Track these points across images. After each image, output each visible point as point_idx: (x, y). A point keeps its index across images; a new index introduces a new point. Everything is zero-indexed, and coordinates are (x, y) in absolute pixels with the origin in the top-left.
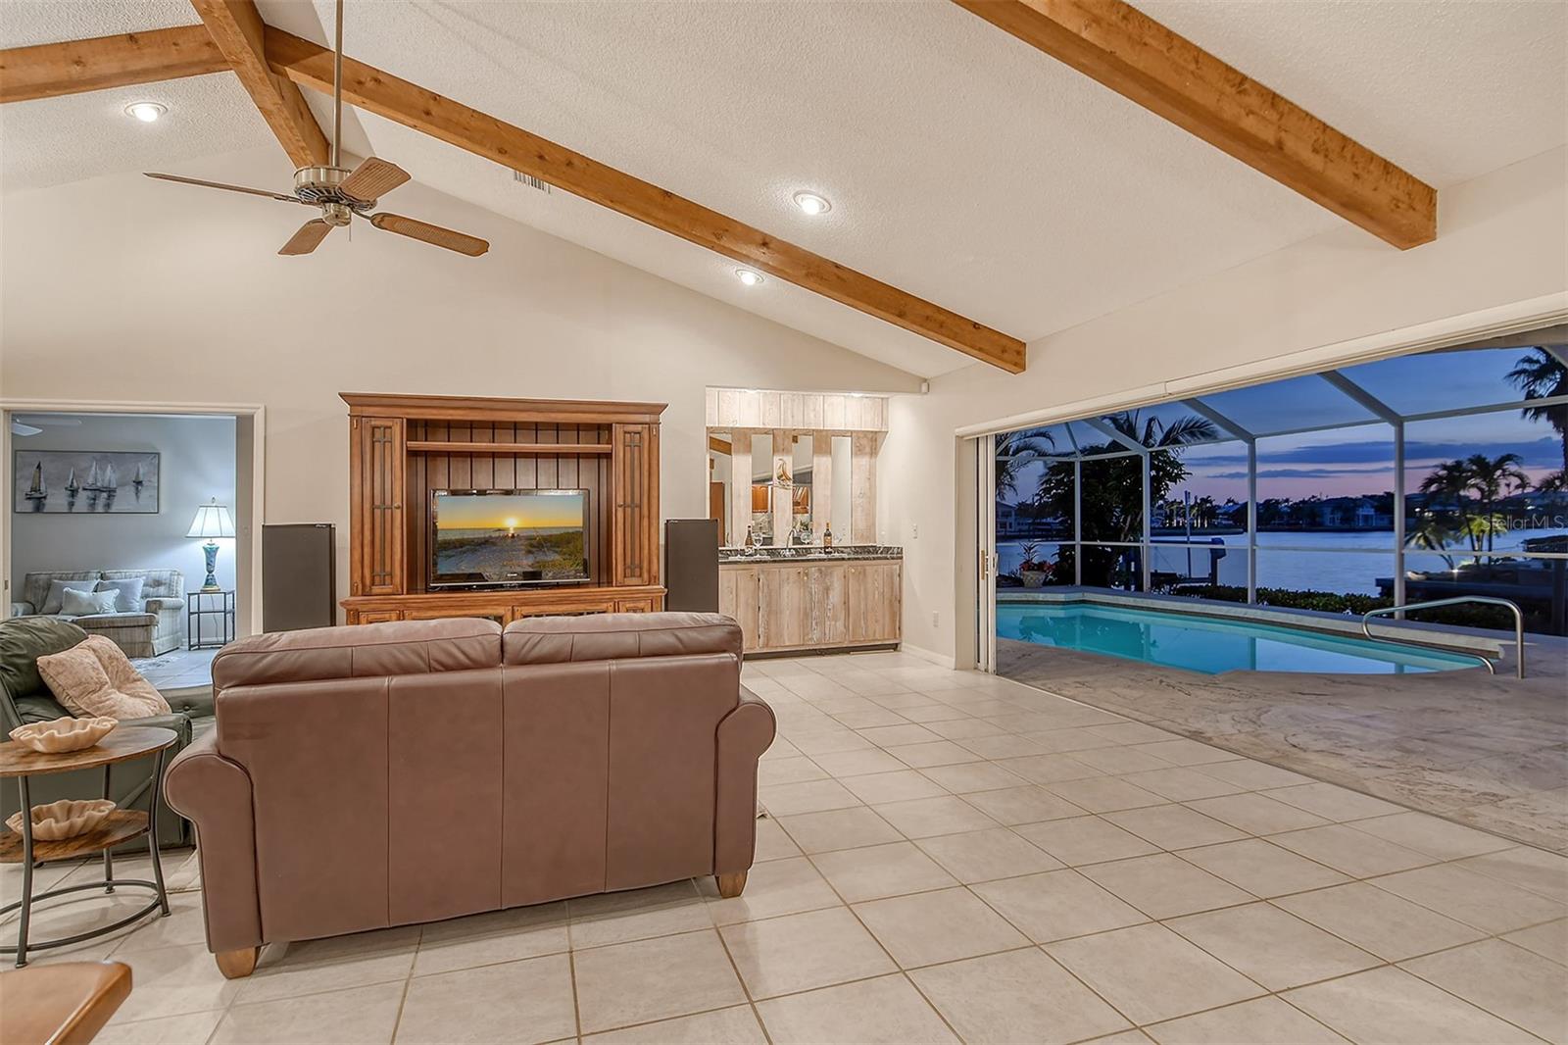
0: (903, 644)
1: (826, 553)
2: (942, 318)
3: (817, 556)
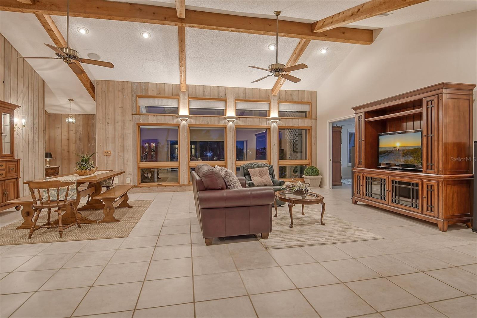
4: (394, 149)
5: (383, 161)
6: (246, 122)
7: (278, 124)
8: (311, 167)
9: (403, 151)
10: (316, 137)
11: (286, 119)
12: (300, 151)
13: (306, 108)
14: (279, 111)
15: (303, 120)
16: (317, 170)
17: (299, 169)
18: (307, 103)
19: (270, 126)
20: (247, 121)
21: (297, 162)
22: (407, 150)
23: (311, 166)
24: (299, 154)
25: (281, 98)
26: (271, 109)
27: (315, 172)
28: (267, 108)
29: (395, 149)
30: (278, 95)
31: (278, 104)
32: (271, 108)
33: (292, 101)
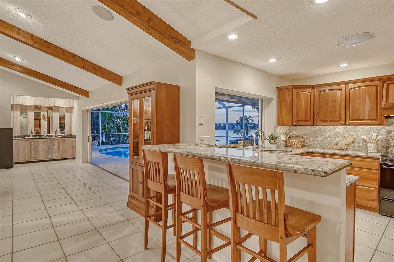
0: (76, 158)
1: (56, 136)
2: (66, 85)
3: (53, 137)
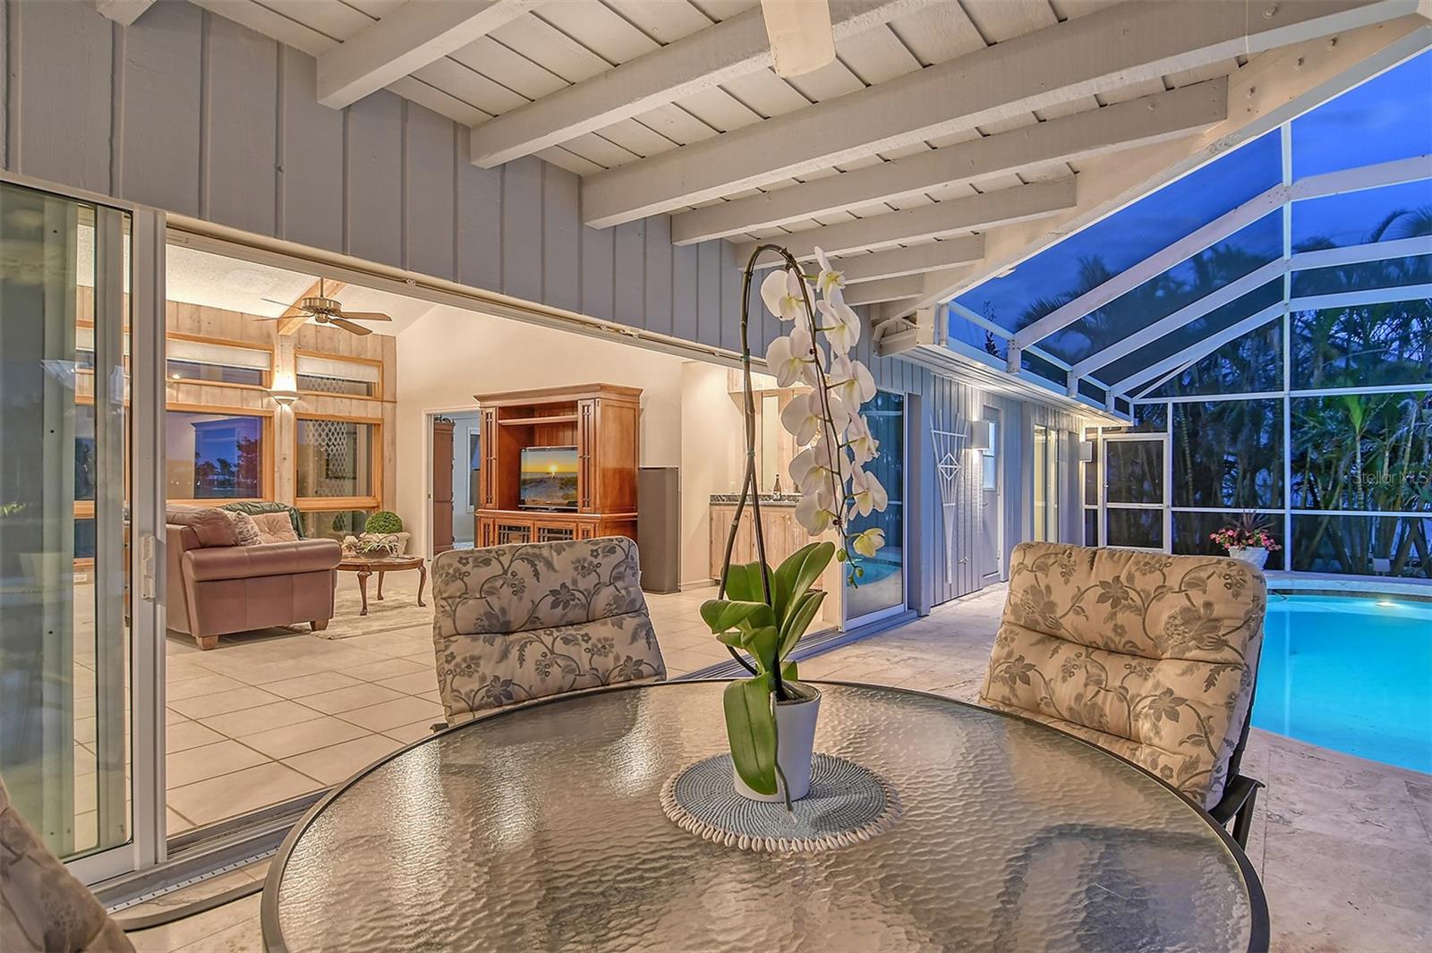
4: (547, 476)
5: (528, 496)
6: (198, 396)
7: (296, 408)
8: (383, 513)
9: (562, 479)
10: (394, 443)
11: (317, 396)
12: (352, 475)
13: (369, 374)
14: (298, 375)
15: (362, 401)
16: (398, 521)
17: (348, 521)
18: (370, 363)
19: (273, 411)
20: (203, 393)
21: (346, 504)
22: (568, 478)
23: (381, 510)
24: (348, 484)
25: (303, 343)
26: (276, 369)
27: (394, 525)
28: (264, 365)
29: (549, 476)
30: (296, 335)
31: (296, 357)
32: (275, 365)
33: (333, 354)
